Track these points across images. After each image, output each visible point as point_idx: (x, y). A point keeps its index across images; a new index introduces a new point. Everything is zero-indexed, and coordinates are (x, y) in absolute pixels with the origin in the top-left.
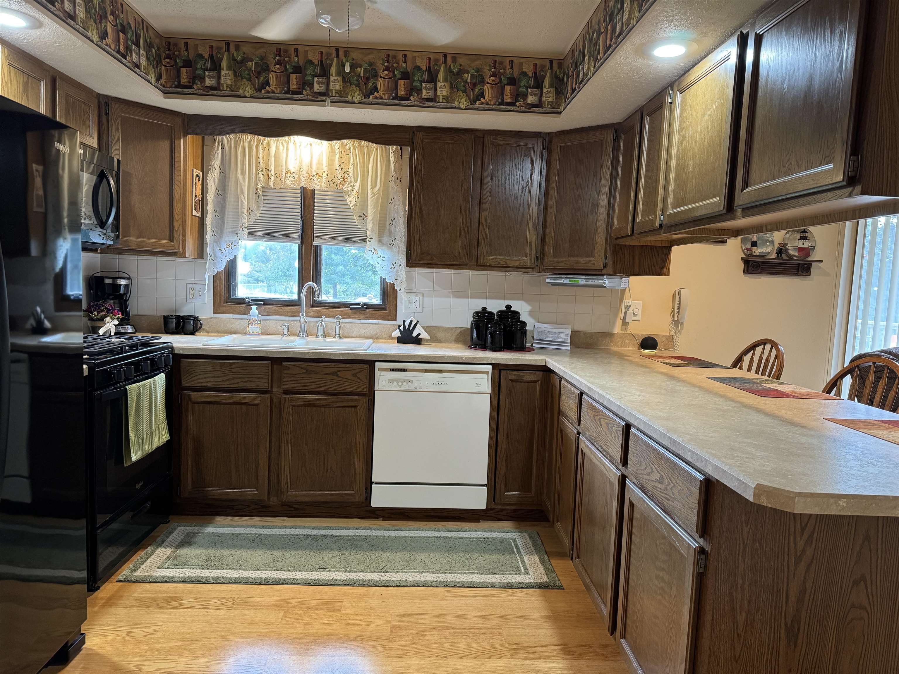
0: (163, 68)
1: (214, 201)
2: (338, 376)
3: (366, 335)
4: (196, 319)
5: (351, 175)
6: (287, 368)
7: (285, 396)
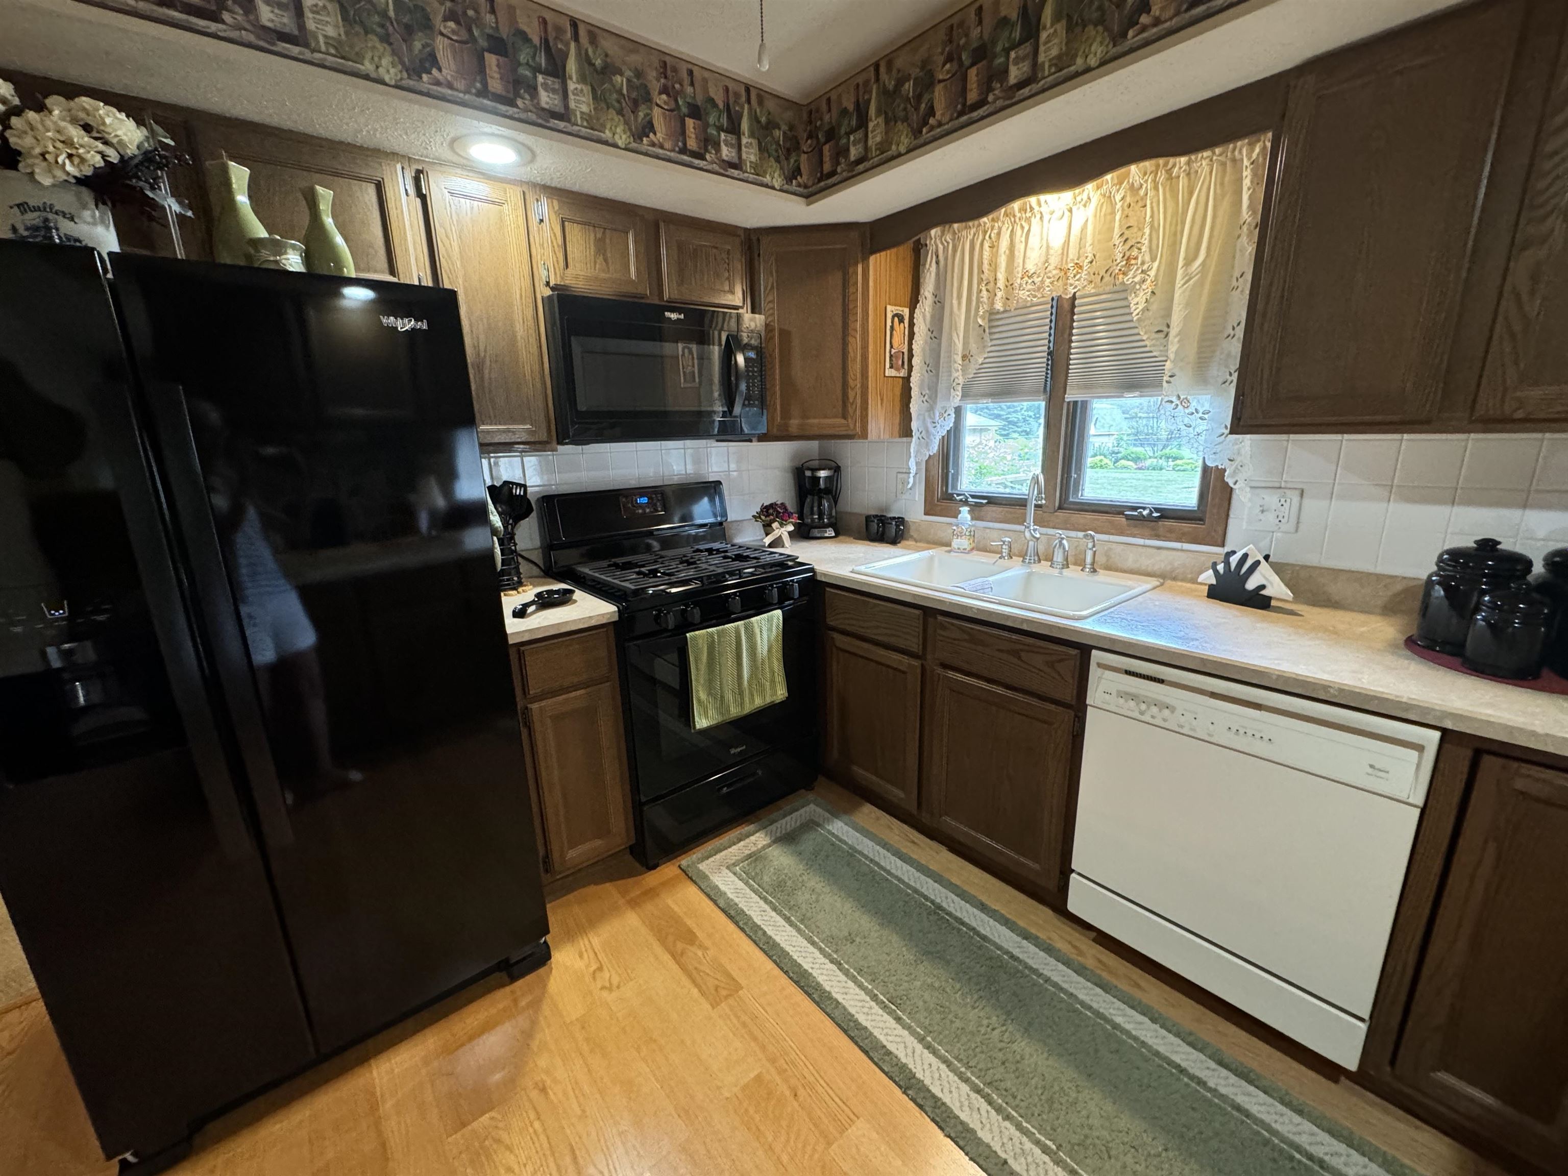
0: (804, 157)
1: (923, 350)
2: (1019, 658)
3: (1150, 569)
4: (901, 521)
5: (1144, 249)
6: (943, 627)
7: (939, 670)
